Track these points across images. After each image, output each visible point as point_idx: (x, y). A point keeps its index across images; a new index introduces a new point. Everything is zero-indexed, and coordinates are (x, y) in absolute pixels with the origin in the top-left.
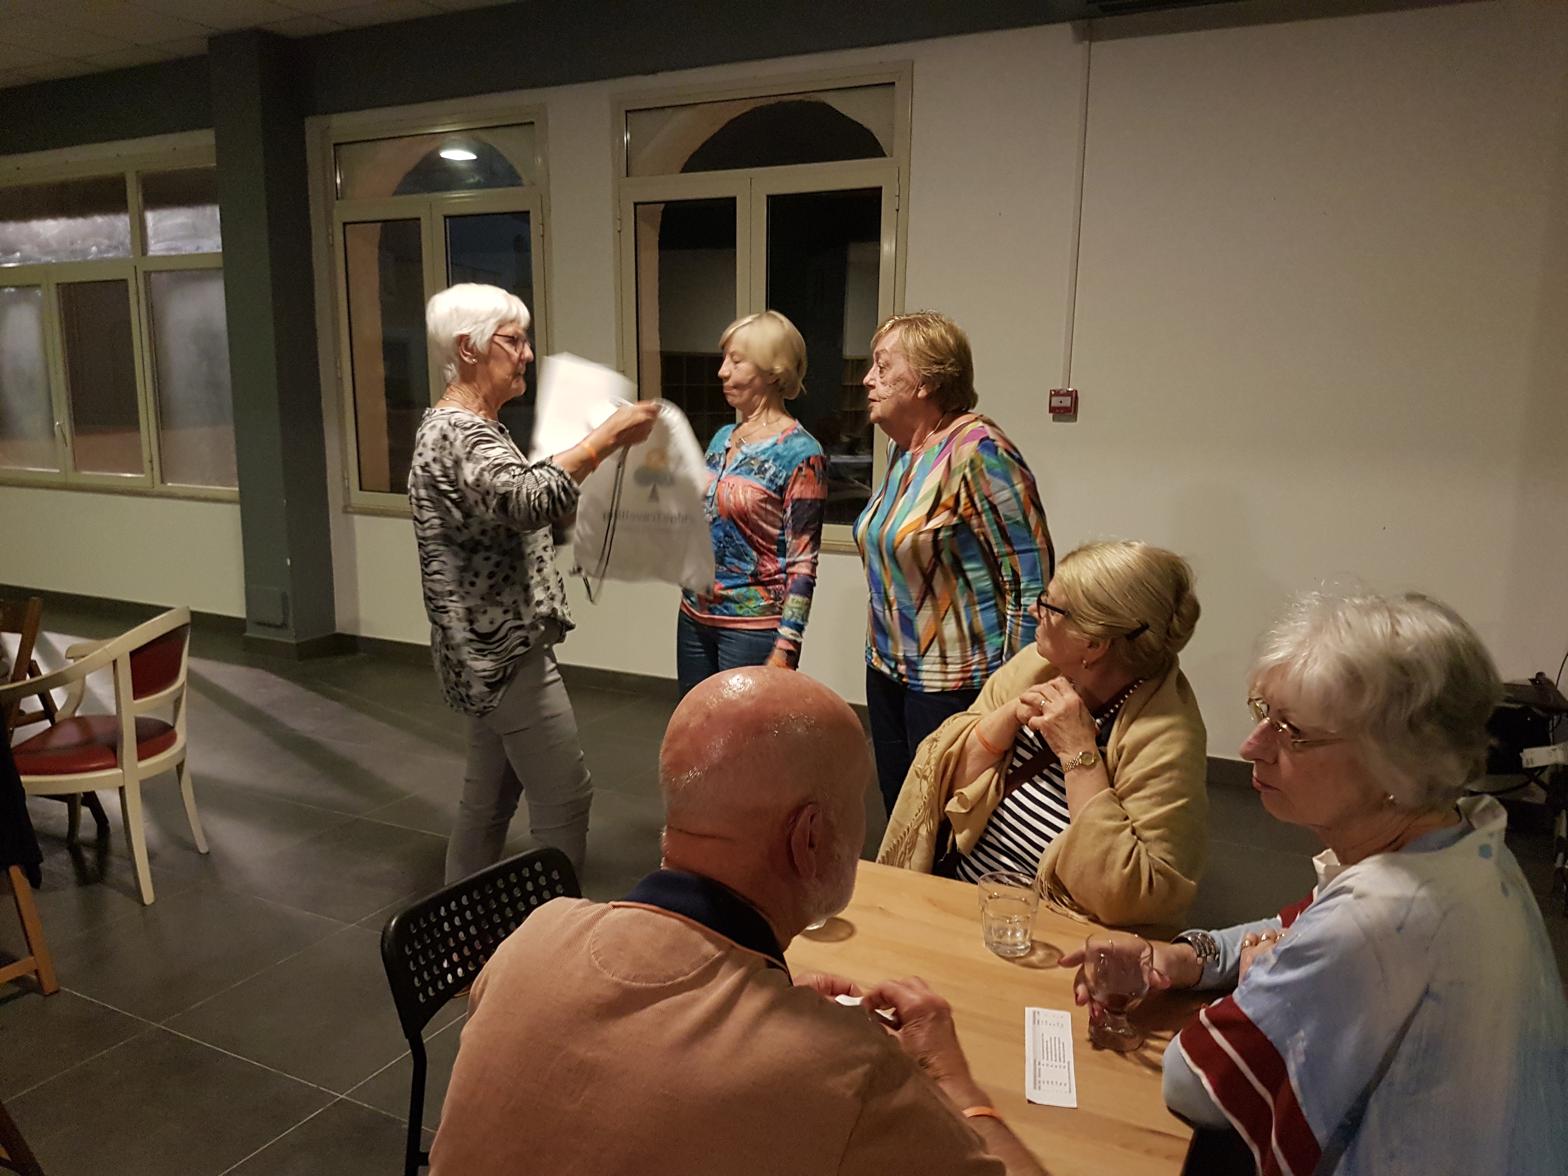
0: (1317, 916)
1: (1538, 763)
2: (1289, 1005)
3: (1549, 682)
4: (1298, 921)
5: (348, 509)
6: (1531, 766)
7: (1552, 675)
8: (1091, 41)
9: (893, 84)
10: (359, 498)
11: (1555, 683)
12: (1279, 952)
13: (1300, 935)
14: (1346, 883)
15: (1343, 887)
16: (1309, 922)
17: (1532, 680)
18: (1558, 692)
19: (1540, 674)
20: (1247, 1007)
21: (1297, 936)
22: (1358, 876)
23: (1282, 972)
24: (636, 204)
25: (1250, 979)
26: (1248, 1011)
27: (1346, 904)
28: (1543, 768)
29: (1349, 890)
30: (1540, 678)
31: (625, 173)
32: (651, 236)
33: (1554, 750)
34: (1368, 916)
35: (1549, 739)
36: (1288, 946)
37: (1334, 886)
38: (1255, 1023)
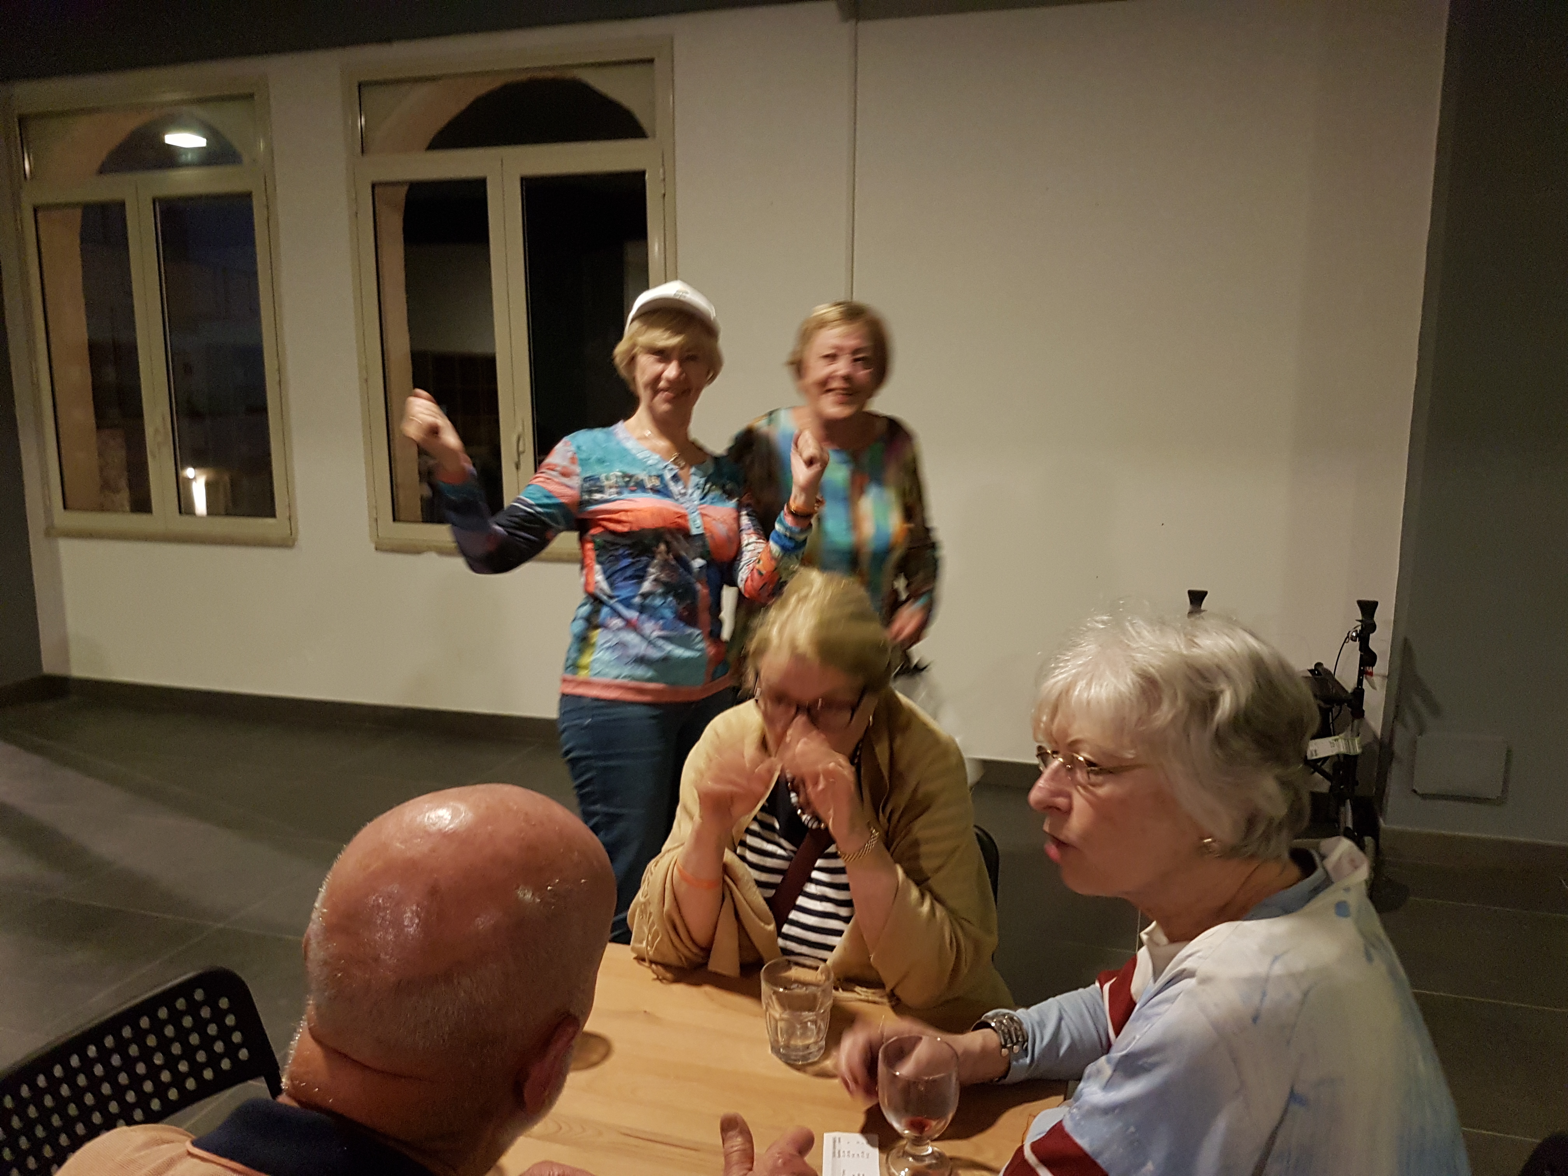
0: (1157, 1010)
1: (1321, 755)
2: (1132, 1129)
3: (1327, 672)
4: (1134, 1020)
5: (52, 532)
6: (1315, 757)
7: (1329, 665)
8: (858, 20)
9: (651, 61)
10: (63, 519)
11: (1333, 672)
12: (1114, 1061)
13: (1138, 1037)
14: (1186, 965)
15: (1184, 970)
16: (1148, 1018)
17: (1311, 671)
18: (1336, 681)
19: (1319, 665)
20: (1082, 1137)
21: (1134, 1038)
22: (1198, 954)
23: (1119, 1086)
24: (374, 186)
25: (1082, 1100)
26: (1084, 1143)
27: (1190, 993)
28: (1325, 759)
29: (1191, 974)
30: (1320, 669)
31: (359, 150)
32: (394, 223)
33: (1336, 740)
34: (1216, 1005)
35: (1330, 729)
36: (1124, 1052)
37: (1172, 969)
38: (1093, 1157)
